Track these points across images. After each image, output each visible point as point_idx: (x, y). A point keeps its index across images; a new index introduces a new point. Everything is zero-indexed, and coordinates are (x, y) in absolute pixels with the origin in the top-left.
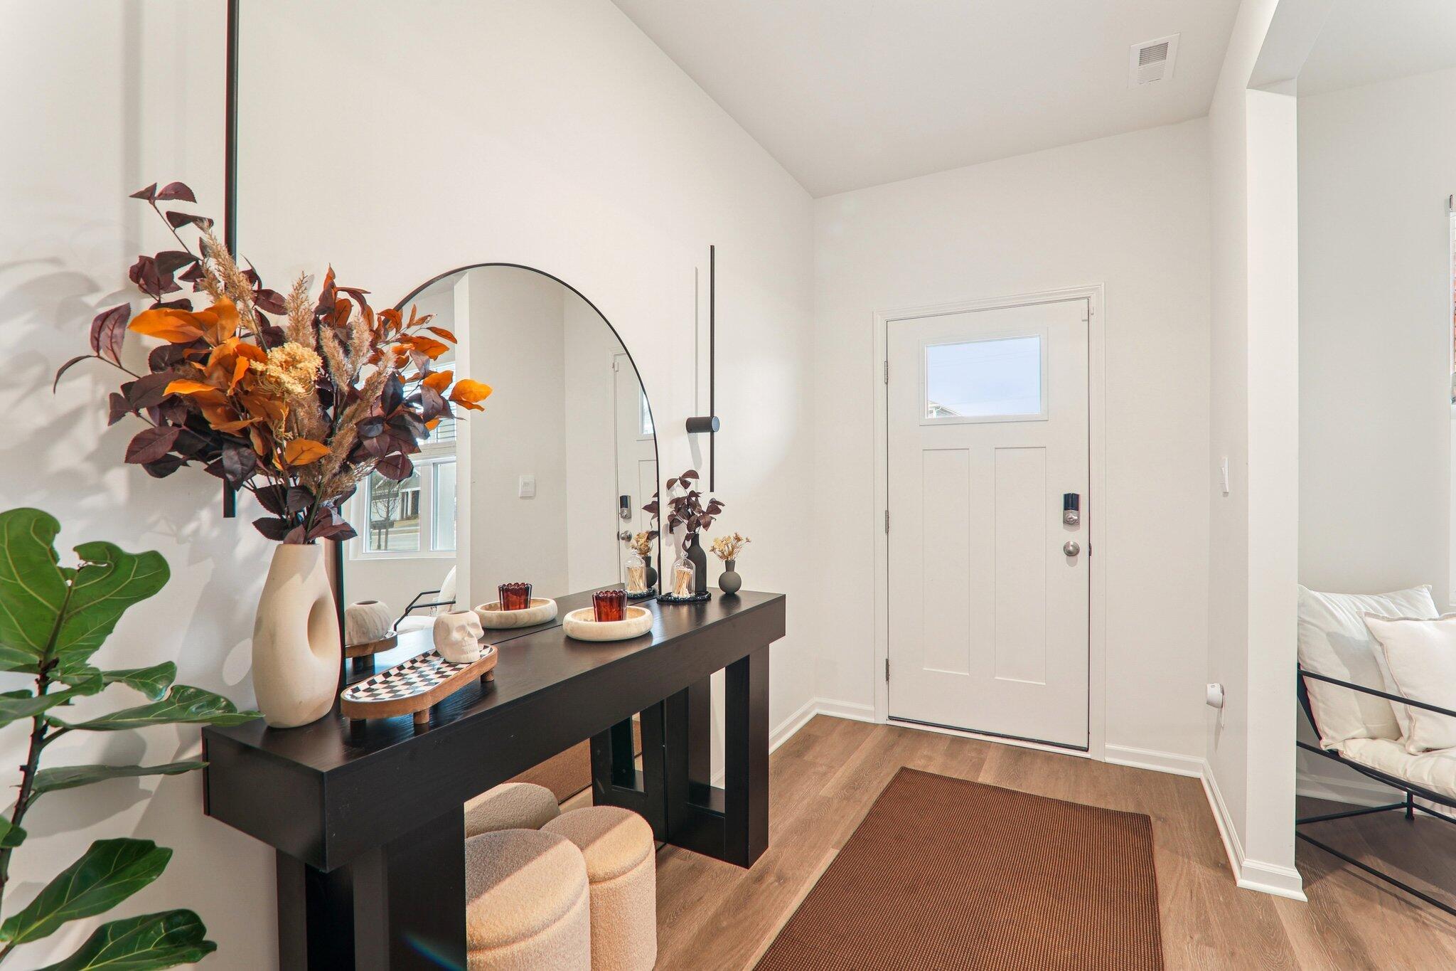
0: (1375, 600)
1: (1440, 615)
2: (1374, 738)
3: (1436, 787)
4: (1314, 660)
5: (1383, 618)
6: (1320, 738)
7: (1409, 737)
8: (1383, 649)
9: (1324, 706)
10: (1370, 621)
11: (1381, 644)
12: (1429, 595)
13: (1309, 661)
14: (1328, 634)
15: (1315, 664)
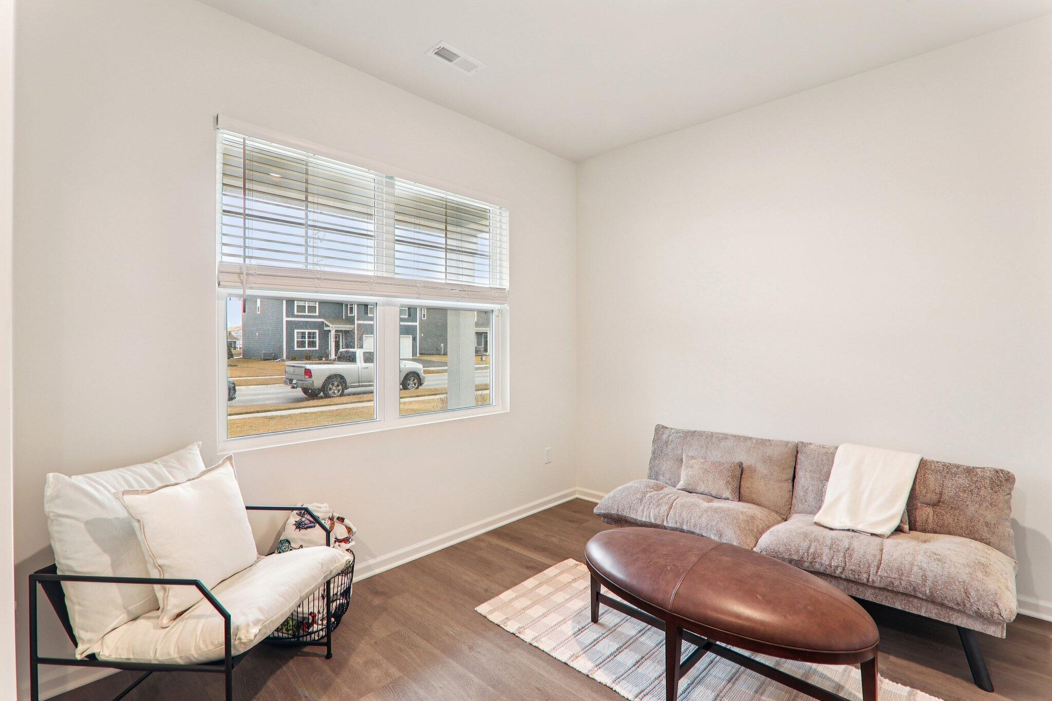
0: (148, 469)
1: (206, 468)
2: (135, 619)
3: (181, 658)
4: (69, 559)
5: (143, 492)
6: (76, 645)
7: (163, 609)
8: (140, 525)
9: (81, 608)
10: (128, 498)
11: (139, 521)
12: (198, 452)
13: (63, 561)
14: (87, 523)
15: (70, 562)
